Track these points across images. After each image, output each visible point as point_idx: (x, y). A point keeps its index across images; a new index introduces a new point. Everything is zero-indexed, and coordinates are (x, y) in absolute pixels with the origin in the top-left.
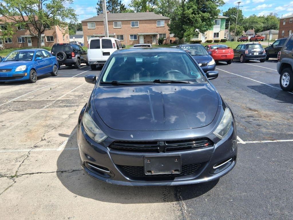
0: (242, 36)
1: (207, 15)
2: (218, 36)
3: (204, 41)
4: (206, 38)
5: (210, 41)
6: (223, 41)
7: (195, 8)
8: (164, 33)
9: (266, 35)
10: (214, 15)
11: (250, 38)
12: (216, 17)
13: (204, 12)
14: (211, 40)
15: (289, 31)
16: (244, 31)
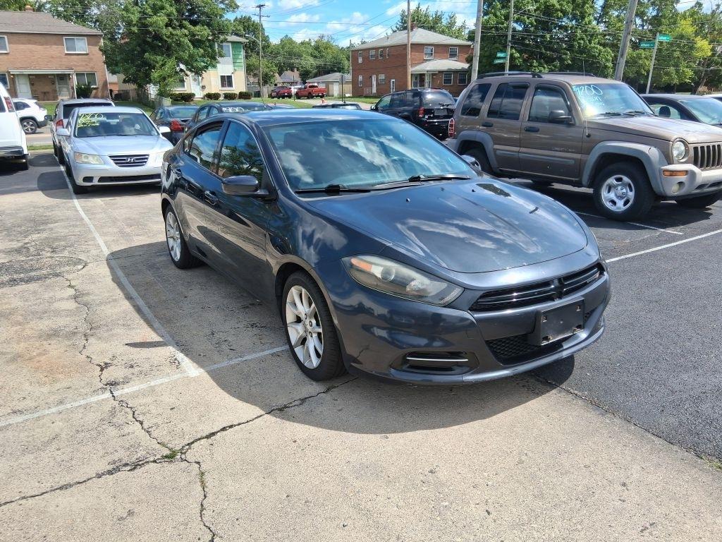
0: (276, 85)
1: (203, 32)
2: (230, 85)
3: (199, 94)
4: (203, 87)
5: (214, 94)
6: (243, 96)
7: (171, 13)
8: (88, 70)
9: (328, 84)
10: (219, 33)
11: (296, 90)
12: (222, 37)
13: (194, 23)
14: (216, 92)
15: (371, 77)
16: (277, 75)
